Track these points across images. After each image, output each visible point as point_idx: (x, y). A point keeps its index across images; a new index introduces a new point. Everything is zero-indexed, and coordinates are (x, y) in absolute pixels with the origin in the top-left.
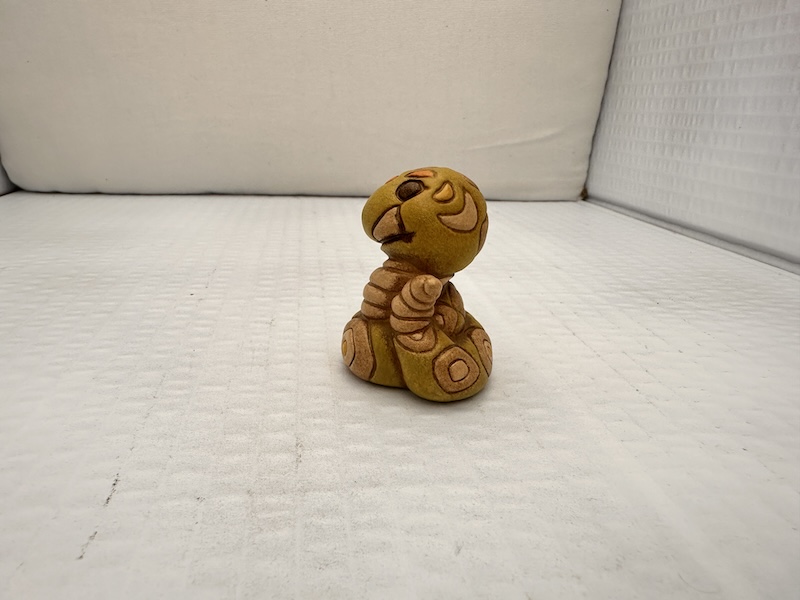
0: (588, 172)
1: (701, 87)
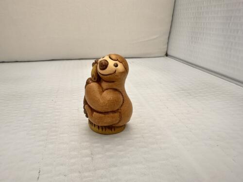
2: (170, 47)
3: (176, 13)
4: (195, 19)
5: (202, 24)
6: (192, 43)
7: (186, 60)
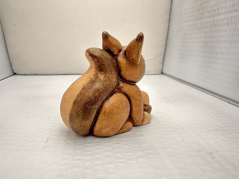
0: (163, 67)
1: (186, 47)
2: (164, 67)
3: (169, 38)
4: (183, 43)
5: (188, 47)
6: (181, 62)
7: (177, 77)
